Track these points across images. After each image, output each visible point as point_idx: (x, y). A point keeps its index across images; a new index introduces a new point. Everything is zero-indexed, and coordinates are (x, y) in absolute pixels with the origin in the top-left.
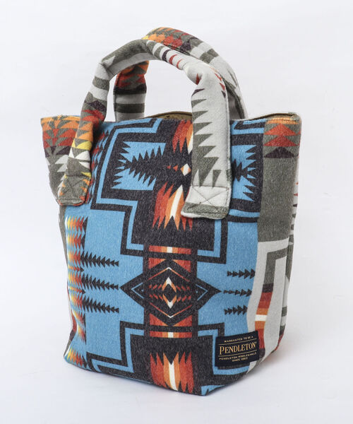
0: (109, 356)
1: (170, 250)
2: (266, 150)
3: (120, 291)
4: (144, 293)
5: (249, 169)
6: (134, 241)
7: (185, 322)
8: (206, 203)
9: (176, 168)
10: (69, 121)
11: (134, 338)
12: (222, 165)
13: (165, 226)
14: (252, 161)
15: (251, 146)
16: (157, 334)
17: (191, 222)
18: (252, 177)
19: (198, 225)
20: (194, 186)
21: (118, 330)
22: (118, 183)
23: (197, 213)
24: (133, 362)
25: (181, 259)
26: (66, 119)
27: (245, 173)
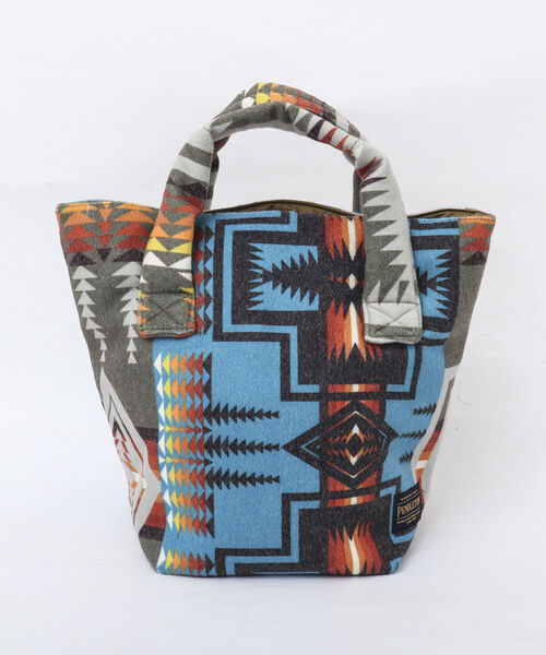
0: (261, 546)
1: (356, 388)
2: (463, 256)
3: (283, 452)
4: (320, 450)
5: (439, 280)
6: (302, 381)
7: (369, 482)
8: (395, 324)
9: (340, 279)
10: (129, 210)
11: (304, 514)
12: (409, 275)
13: (347, 357)
14: (444, 269)
15: (444, 251)
16: (338, 503)
17: (378, 350)
18: (444, 289)
19: (388, 353)
20: (368, 303)
21: (279, 506)
22: (258, 302)
23: (388, 336)
24: (300, 546)
25: (369, 399)
26: (122, 207)
27: (433, 284)
